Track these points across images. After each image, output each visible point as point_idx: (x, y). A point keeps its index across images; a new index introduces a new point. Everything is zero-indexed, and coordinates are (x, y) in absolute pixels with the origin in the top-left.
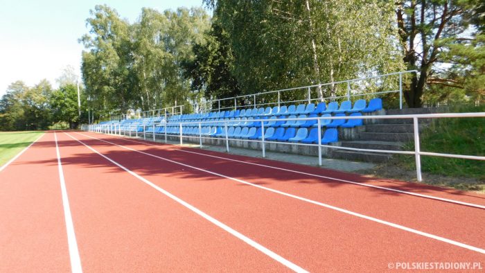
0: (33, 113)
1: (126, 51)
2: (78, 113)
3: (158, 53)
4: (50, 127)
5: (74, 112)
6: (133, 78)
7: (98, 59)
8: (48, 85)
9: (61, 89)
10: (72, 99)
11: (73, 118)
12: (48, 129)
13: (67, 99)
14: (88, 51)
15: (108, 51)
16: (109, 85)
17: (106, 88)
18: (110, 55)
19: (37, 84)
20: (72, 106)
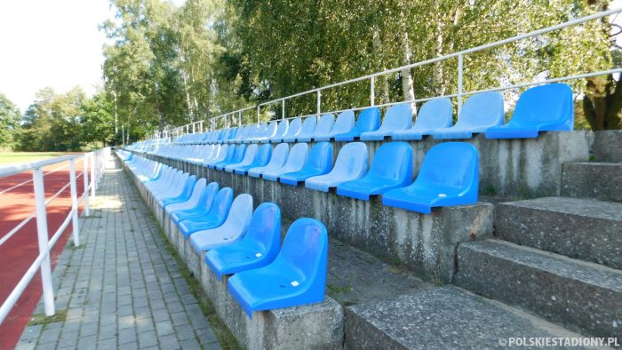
0: (61, 129)
1: (165, 44)
2: (114, 130)
3: (205, 45)
4: (82, 148)
5: (110, 129)
6: (170, 81)
7: (124, 55)
8: (82, 92)
9: (95, 97)
10: (108, 111)
11: (107, 136)
12: (80, 151)
13: (101, 111)
14: (112, 42)
15: (136, 44)
16: (136, 91)
17: (133, 96)
18: (140, 49)
19: (68, 91)
20: (107, 120)
